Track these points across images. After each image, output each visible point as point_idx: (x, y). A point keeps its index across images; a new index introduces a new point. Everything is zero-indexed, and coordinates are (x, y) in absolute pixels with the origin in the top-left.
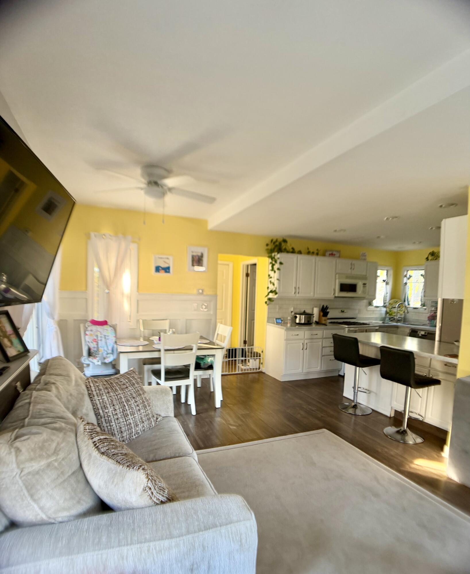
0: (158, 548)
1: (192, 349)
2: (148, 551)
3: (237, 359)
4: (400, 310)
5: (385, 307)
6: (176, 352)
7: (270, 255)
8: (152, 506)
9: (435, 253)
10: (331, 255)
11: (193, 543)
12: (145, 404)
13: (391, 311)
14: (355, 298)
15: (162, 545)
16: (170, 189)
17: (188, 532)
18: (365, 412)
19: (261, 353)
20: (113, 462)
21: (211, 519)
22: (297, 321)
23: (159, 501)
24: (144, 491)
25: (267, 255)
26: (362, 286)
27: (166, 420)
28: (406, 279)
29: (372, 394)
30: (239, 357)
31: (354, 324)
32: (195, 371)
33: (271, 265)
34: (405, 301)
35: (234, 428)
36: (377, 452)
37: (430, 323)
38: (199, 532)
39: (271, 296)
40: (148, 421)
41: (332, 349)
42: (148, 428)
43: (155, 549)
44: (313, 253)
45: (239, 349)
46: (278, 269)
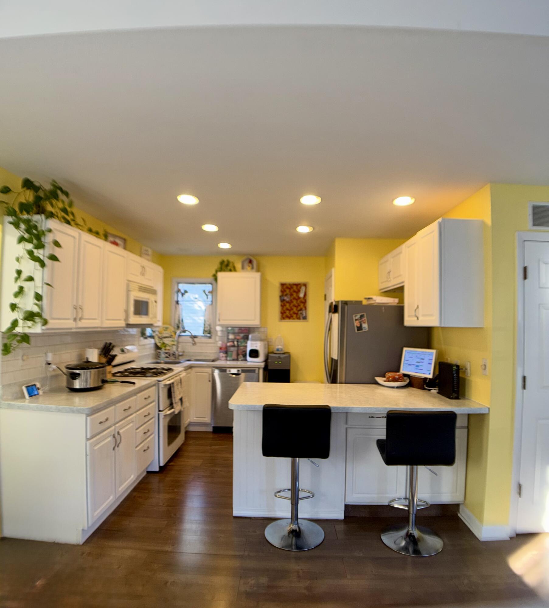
5: (153, 337)
13: (163, 343)
22: (78, 385)
34: (179, 327)
46: (53, 258)
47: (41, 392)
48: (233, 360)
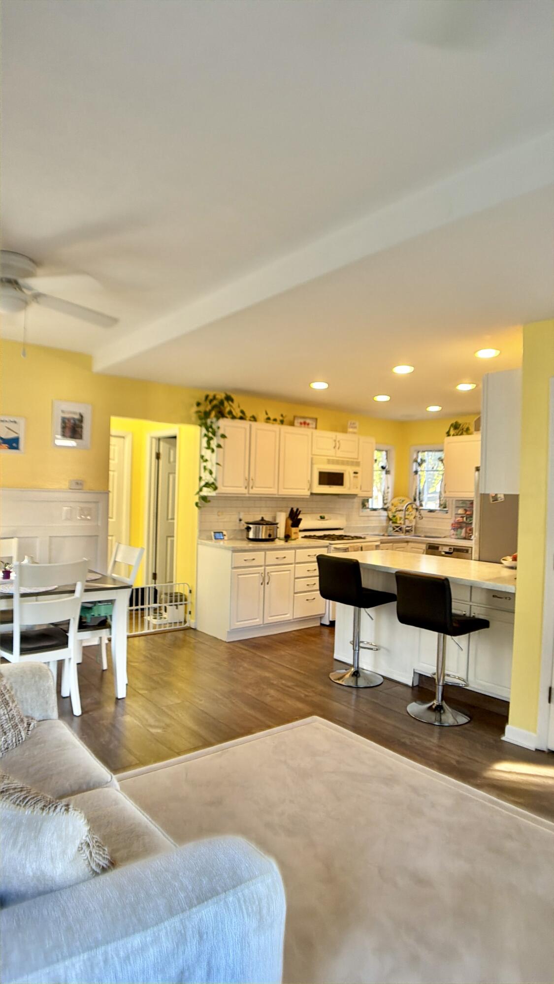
0: (122, 954)
1: (73, 592)
2: (106, 961)
3: (146, 606)
4: (408, 515)
5: (385, 509)
6: (40, 597)
7: (204, 421)
8: (89, 879)
9: (460, 425)
10: (303, 425)
11: (183, 932)
12: (6, 699)
13: (394, 516)
14: (340, 496)
15: (129, 945)
16: (37, 296)
17: (172, 912)
18: (371, 682)
19: (187, 593)
20: (7, 807)
21: (205, 882)
22: (251, 536)
23: (99, 868)
24: (79, 851)
25: (199, 422)
26: (352, 475)
27: (45, 725)
28: (416, 465)
29: (382, 650)
30: (149, 604)
31: (341, 537)
32: (79, 632)
33: (206, 439)
34: (415, 500)
35: (159, 731)
36: (404, 744)
37: (455, 533)
38: (190, 909)
39: (206, 492)
40: (14, 731)
41: (316, 580)
42: (15, 744)
43: (118, 955)
44: (275, 420)
45: (149, 588)
46: (219, 446)
47: (226, 538)
48: (465, 538)
